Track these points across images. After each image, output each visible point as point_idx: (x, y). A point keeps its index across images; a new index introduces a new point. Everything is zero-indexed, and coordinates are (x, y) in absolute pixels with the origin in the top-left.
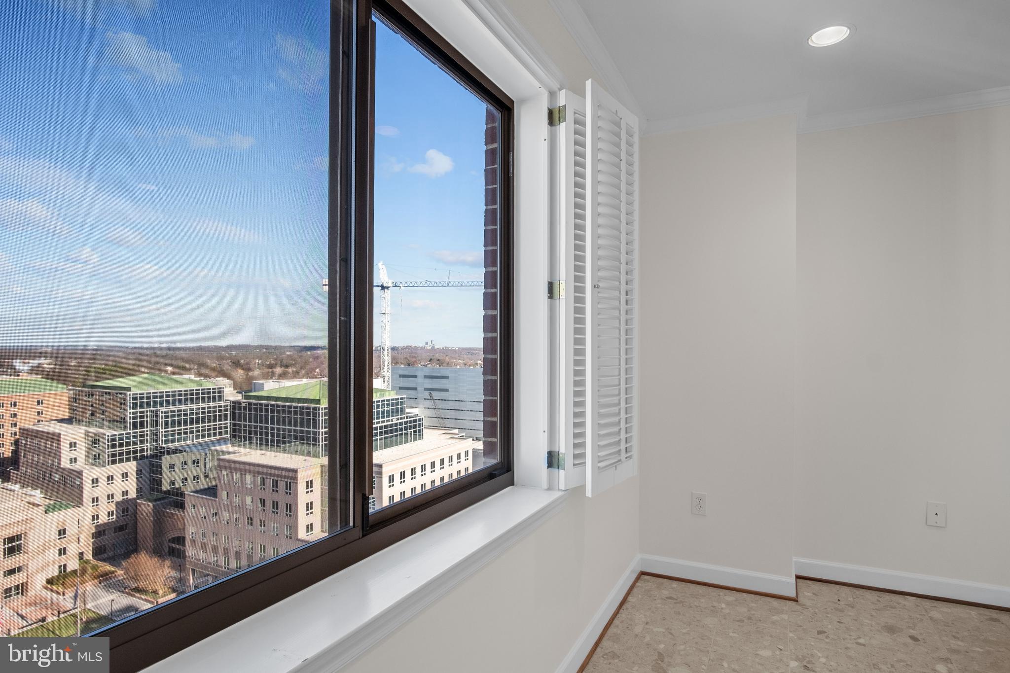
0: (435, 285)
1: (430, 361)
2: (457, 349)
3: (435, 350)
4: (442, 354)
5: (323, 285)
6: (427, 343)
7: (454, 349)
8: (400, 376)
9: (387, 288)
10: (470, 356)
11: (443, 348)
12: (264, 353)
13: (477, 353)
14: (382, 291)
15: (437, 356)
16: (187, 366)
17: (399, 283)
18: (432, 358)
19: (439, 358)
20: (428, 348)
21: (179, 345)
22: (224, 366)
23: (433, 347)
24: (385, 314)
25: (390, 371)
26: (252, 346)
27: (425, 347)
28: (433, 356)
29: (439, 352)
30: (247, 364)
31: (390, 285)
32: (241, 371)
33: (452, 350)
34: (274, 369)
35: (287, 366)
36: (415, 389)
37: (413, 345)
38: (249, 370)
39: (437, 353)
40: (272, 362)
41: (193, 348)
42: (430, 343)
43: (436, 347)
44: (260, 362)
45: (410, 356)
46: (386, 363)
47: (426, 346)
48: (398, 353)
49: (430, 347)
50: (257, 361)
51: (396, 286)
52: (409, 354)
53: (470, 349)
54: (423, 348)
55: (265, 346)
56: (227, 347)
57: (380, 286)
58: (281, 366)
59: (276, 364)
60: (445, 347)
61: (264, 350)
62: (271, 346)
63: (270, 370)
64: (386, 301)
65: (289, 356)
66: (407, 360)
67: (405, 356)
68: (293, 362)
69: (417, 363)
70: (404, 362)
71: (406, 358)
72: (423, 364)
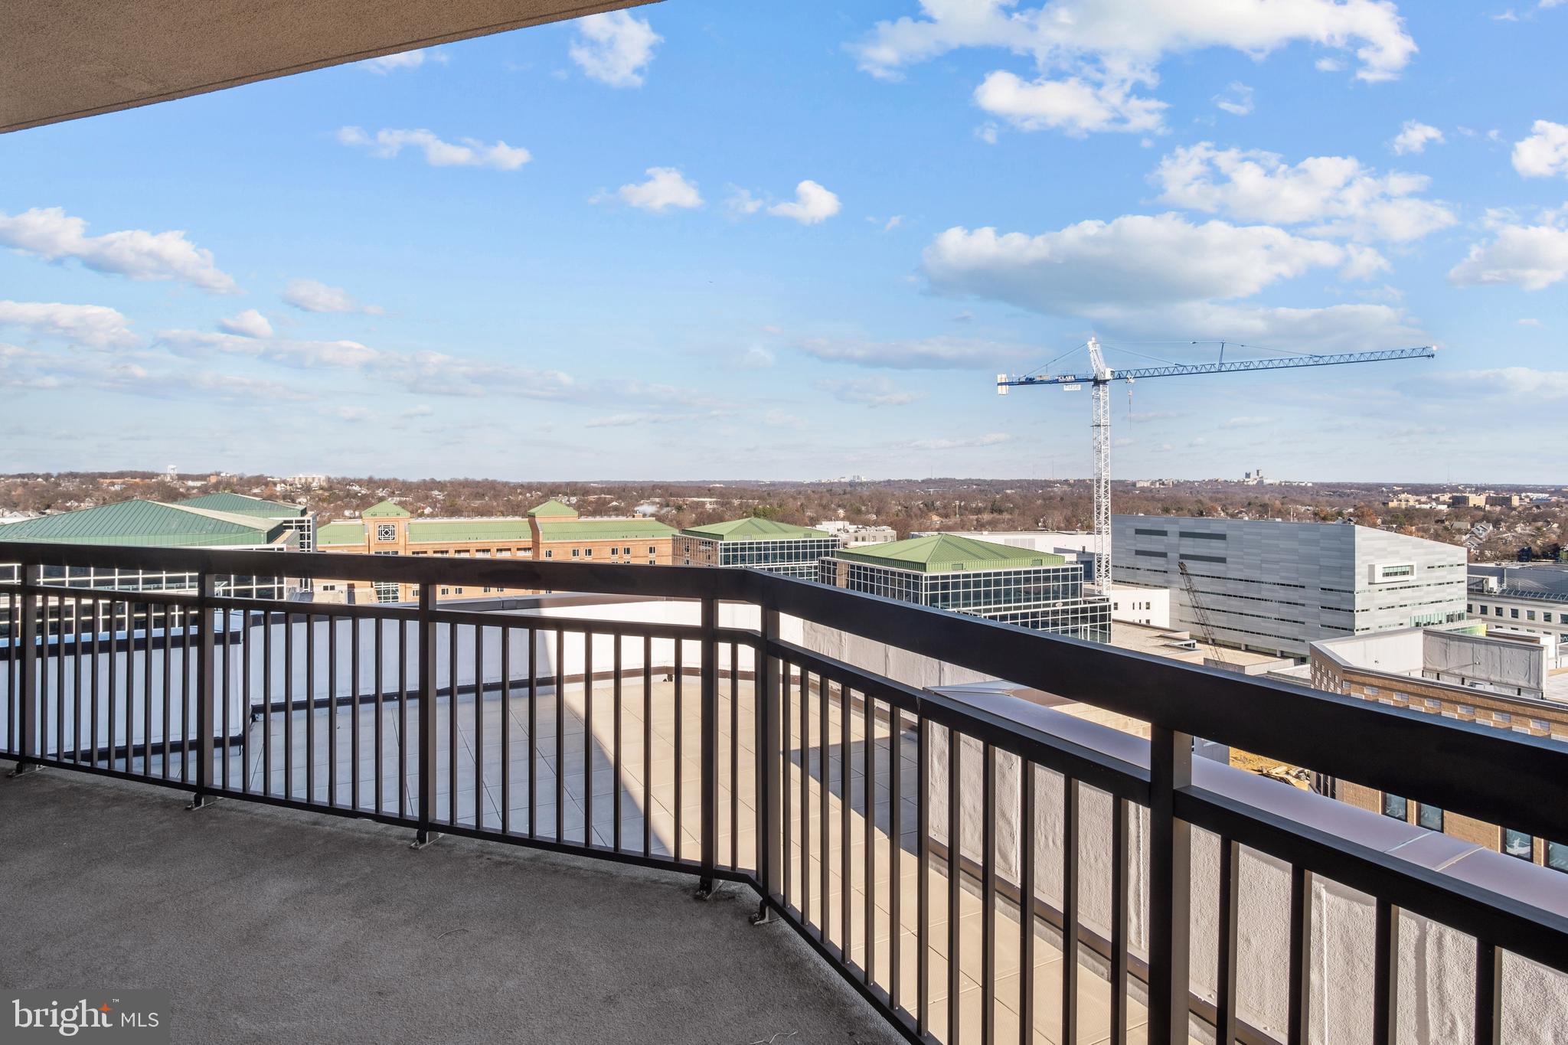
0: (1194, 371)
1: (1246, 507)
2: (1310, 485)
3: (1263, 487)
4: (1276, 495)
5: (999, 384)
6: (1248, 475)
7: (1303, 484)
8: (1138, 532)
9: (1104, 382)
10: (1336, 499)
11: (1280, 484)
13: (1352, 493)
14: (1095, 388)
15: (1266, 498)
16: (863, 508)
17: (1125, 373)
18: (1253, 501)
19: (1267, 502)
20: (1251, 483)
21: (864, 479)
22: (911, 509)
23: (1261, 483)
24: (1099, 426)
25: (1110, 522)
26: (958, 481)
27: (1244, 482)
28: (1257, 497)
29: (1272, 492)
30: (945, 507)
31: (1108, 376)
32: (935, 518)
33: (1298, 487)
34: (980, 516)
35: (1000, 512)
36: (1164, 555)
37: (1222, 479)
38: (946, 516)
39: (1267, 493)
40: (980, 505)
41: (880, 483)
42: (1254, 475)
43: (1267, 481)
44: (962, 504)
45: (1210, 498)
46: (1103, 509)
47: (1247, 480)
48: (1191, 492)
49: (1255, 482)
50: (957, 503)
51: (1120, 378)
53: (1339, 485)
54: (1240, 484)
55: (976, 480)
56: (923, 481)
57: (1089, 380)
58: (992, 511)
59: (985, 508)
60: (1286, 482)
61: (974, 487)
62: (985, 481)
63: (975, 517)
64: (1102, 404)
65: (1007, 496)
66: (1199, 505)
67: (1201, 498)
68: (1012, 506)
69: (1217, 511)
70: (1195, 508)
71: (1200, 501)
72: (1230, 511)
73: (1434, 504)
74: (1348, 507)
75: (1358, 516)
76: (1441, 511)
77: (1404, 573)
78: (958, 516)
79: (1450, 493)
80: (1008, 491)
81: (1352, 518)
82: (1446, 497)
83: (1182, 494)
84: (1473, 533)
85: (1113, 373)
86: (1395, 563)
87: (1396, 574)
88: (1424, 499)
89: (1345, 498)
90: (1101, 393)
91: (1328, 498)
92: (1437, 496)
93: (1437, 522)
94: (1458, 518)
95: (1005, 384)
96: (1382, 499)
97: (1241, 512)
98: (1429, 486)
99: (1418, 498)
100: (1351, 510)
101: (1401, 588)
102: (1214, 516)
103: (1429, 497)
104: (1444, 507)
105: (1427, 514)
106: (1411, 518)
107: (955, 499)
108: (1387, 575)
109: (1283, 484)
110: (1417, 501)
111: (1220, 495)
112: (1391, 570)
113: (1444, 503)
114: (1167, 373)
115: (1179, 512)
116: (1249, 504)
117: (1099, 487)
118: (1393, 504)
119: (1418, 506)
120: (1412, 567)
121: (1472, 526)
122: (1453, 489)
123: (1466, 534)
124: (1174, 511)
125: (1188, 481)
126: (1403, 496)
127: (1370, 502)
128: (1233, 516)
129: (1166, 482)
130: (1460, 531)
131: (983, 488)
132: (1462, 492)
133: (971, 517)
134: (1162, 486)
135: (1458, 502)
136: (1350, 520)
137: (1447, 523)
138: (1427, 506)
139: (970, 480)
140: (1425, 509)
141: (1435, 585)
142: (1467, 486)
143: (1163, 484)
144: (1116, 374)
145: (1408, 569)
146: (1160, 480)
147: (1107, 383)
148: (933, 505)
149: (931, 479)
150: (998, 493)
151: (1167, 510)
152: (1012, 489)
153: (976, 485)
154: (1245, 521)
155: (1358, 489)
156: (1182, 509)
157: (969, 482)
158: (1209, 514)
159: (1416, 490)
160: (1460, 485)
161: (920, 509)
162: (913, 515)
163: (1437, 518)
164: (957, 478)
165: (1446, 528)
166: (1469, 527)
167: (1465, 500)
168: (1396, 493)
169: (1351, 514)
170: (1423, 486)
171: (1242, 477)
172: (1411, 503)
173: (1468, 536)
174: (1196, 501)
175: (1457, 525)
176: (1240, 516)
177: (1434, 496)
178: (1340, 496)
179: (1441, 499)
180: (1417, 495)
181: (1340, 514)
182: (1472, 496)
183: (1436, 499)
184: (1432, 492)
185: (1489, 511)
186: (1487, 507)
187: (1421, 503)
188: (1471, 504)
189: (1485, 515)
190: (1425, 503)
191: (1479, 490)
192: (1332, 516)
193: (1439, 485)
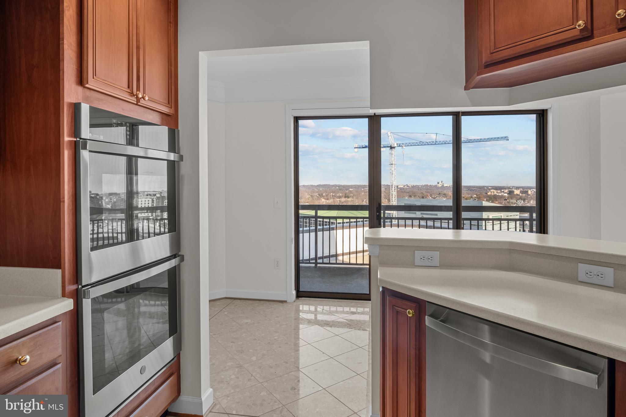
1: (438, 195)
3: (444, 187)
4: (449, 190)
5: (355, 148)
6: (438, 183)
9: (394, 148)
10: (470, 192)
12: (337, 189)
13: (475, 190)
14: (391, 150)
17: (401, 144)
18: (441, 193)
19: (446, 193)
20: (439, 186)
22: (314, 197)
23: (443, 186)
24: (392, 164)
25: (396, 201)
26: (331, 185)
27: (437, 185)
28: (442, 191)
29: (447, 189)
30: (327, 196)
31: (395, 145)
32: (323, 200)
34: (341, 199)
35: (348, 197)
37: (429, 184)
38: (328, 199)
39: (445, 190)
40: (340, 195)
42: (440, 183)
43: (445, 185)
44: (334, 194)
45: (426, 192)
46: (394, 196)
47: (438, 185)
48: (418, 189)
49: (441, 186)
50: (332, 194)
51: (400, 146)
52: (425, 190)
53: (470, 187)
54: (436, 186)
55: (338, 185)
56: (317, 186)
57: (389, 147)
58: (345, 197)
59: (342, 196)
61: (338, 188)
62: (341, 185)
63: (339, 200)
64: (393, 156)
65: (350, 191)
66: (422, 194)
67: (422, 191)
68: (352, 195)
69: (428, 197)
70: (420, 195)
71: (422, 193)
72: (433, 197)
73: (503, 193)
75: (478, 198)
76: (505, 196)
78: (332, 199)
80: (351, 189)
81: (476, 199)
82: (506, 191)
83: (415, 190)
84: (517, 204)
85: (397, 144)
86: (496, 215)
88: (499, 191)
90: (393, 152)
91: (466, 191)
92: (503, 190)
93: (505, 200)
94: (512, 198)
95: (357, 148)
96: (485, 192)
97: (437, 197)
98: (501, 187)
99: (497, 191)
100: (475, 196)
102: (428, 198)
103: (501, 191)
104: (506, 195)
105: (502, 197)
106: (496, 198)
107: (330, 192)
110: (497, 192)
111: (429, 191)
113: (506, 193)
114: (417, 145)
115: (415, 197)
116: (440, 194)
117: (392, 188)
118: (489, 193)
119: (497, 194)
121: (516, 201)
122: (509, 188)
123: (515, 204)
124: (413, 197)
125: (417, 185)
126: (492, 191)
127: (481, 193)
128: (434, 198)
129: (409, 186)
130: (512, 203)
131: (341, 188)
132: (512, 189)
133: (337, 200)
134: (407, 187)
135: (511, 193)
136: (475, 200)
137: (508, 200)
138: (500, 194)
139: (336, 185)
142: (513, 187)
143: (408, 186)
144: (398, 145)
146: (407, 185)
147: (395, 148)
148: (322, 195)
149: (320, 185)
150: (346, 190)
151: (410, 196)
152: (352, 188)
153: (338, 187)
155: (477, 188)
156: (416, 196)
157: (335, 186)
158: (426, 198)
159: (496, 188)
160: (511, 186)
161: (317, 196)
162: (315, 199)
163: (504, 199)
164: (331, 184)
165: (508, 202)
167: (513, 192)
168: (490, 190)
169: (475, 197)
170: (499, 187)
171: (436, 184)
172: (495, 193)
174: (421, 193)
175: (511, 201)
176: (437, 198)
177: (502, 190)
178: (471, 191)
179: (505, 191)
180: (497, 190)
181: (472, 197)
182: (515, 190)
183: (503, 192)
184: (502, 189)
185: (521, 196)
186: (521, 194)
187: (498, 193)
188: (515, 193)
189: (520, 197)
190: (499, 193)
191: (517, 188)
192: (469, 198)
193: (504, 187)
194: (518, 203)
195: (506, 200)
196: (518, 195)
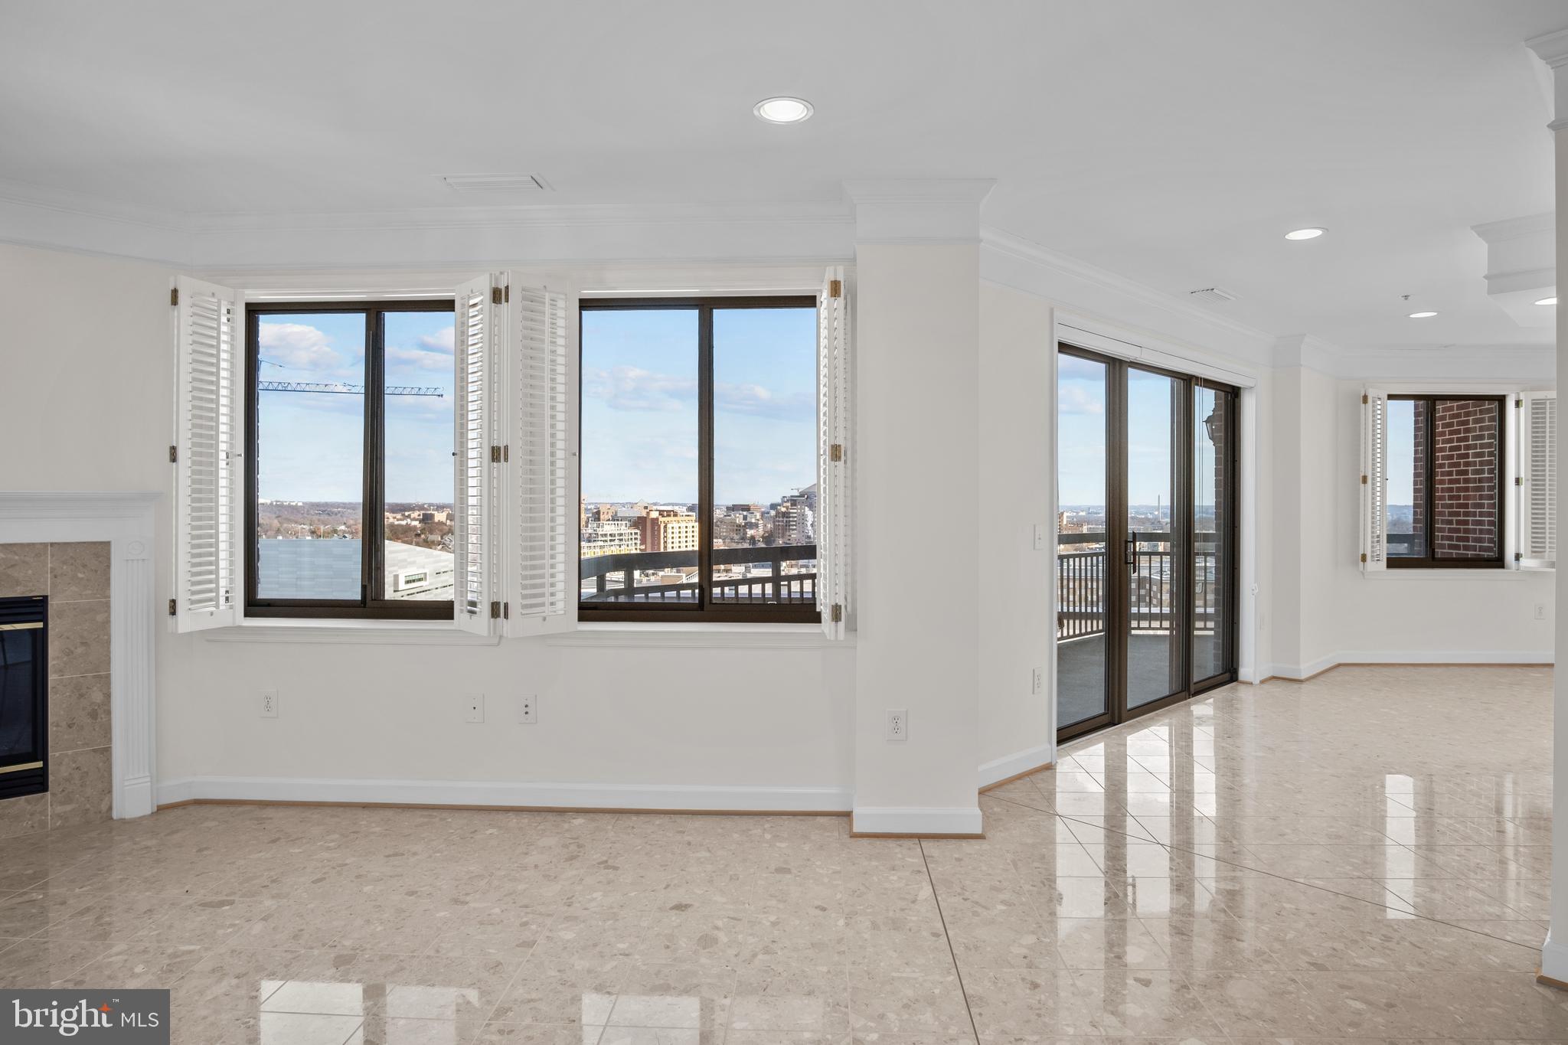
73: (409, 520)
74: (341, 524)
75: (352, 533)
76: (415, 526)
77: (420, 580)
79: (419, 511)
81: (346, 535)
82: (415, 514)
84: (444, 544)
86: (413, 571)
87: (414, 581)
88: (399, 516)
89: (333, 517)
91: (317, 517)
92: (409, 513)
94: (431, 532)
98: (402, 505)
99: (394, 515)
100: (343, 527)
101: (418, 593)
103: (403, 515)
104: (416, 523)
105: (408, 529)
106: (396, 533)
108: (408, 582)
109: (275, 503)
110: (394, 518)
112: (411, 578)
113: (415, 520)
119: (396, 523)
120: (425, 574)
121: (442, 538)
122: (421, 507)
123: (439, 544)
130: (433, 542)
132: (427, 510)
135: (427, 519)
136: (345, 537)
137: (423, 536)
138: (404, 523)
140: (402, 526)
141: (441, 587)
142: (430, 505)
145: (422, 576)
154: (279, 540)
160: (425, 504)
166: (440, 539)
167: (432, 516)
169: (344, 532)
170: (397, 505)
172: (391, 520)
173: (441, 546)
175: (431, 537)
177: (407, 514)
178: (329, 514)
179: (413, 516)
180: (393, 513)
181: (335, 531)
182: (436, 513)
183: (409, 516)
184: (406, 511)
185: (450, 526)
186: (448, 522)
187: (398, 520)
188: (436, 520)
189: (450, 529)
190: (401, 520)
191: (440, 508)
192: (329, 533)
193: (410, 504)
194: (446, 542)
195: (419, 535)
196: (441, 523)
